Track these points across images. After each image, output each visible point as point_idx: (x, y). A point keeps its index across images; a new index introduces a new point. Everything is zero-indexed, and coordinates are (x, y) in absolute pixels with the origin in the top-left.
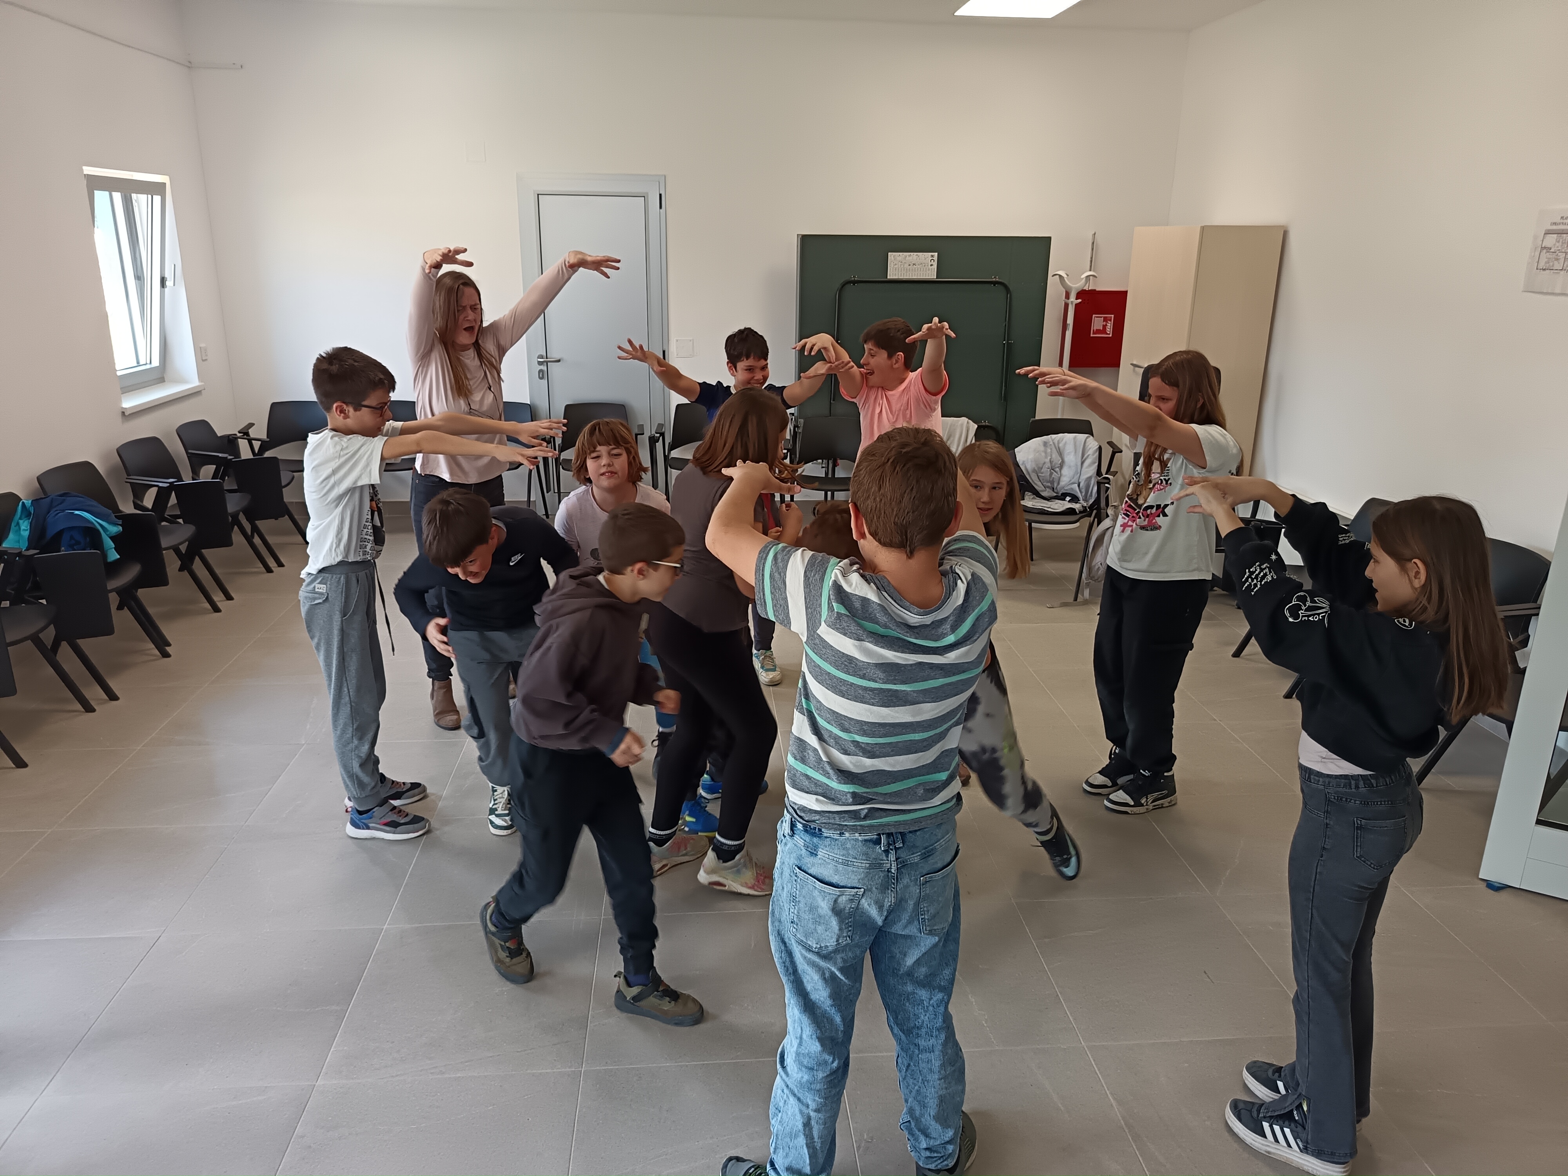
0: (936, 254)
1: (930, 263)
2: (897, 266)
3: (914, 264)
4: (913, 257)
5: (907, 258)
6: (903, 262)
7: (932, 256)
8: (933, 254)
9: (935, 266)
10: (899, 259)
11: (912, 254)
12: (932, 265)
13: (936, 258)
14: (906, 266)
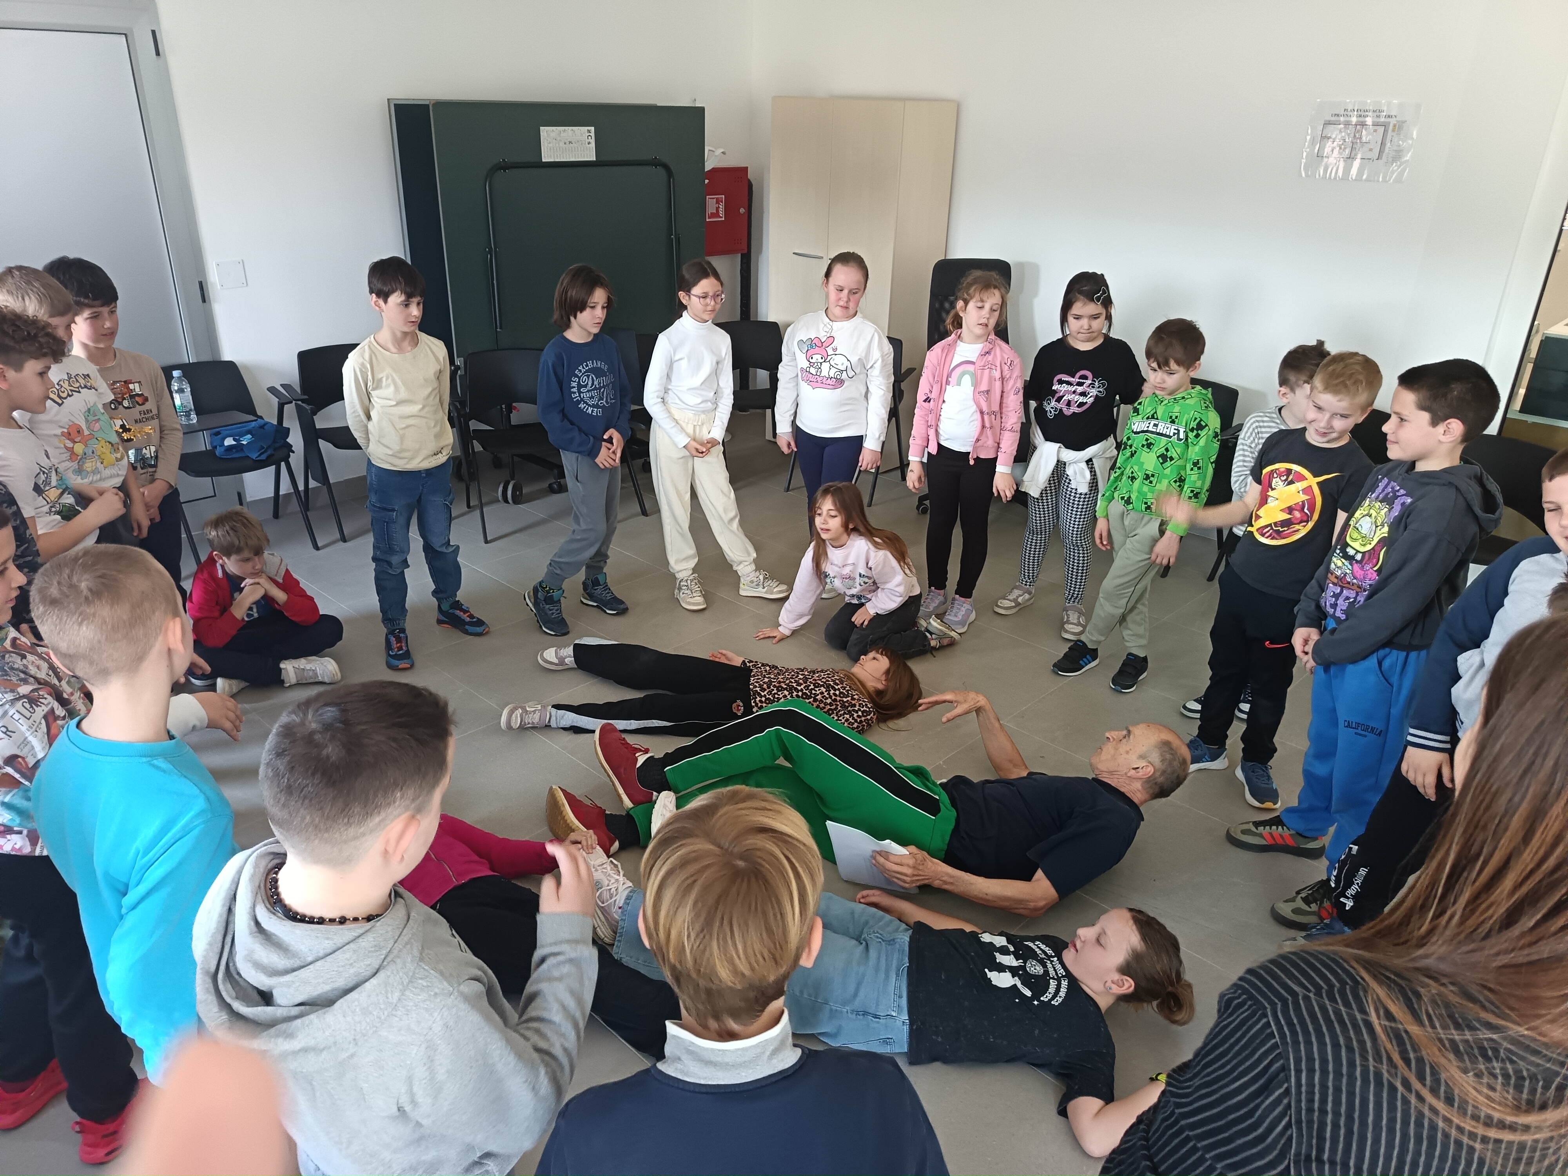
0: (592, 129)
1: (587, 141)
2: (551, 145)
3: (570, 142)
4: (569, 132)
5: (562, 135)
6: (558, 139)
7: (589, 131)
8: (589, 128)
9: (593, 145)
10: (553, 135)
11: (566, 128)
12: (589, 143)
13: (593, 134)
14: (562, 144)
